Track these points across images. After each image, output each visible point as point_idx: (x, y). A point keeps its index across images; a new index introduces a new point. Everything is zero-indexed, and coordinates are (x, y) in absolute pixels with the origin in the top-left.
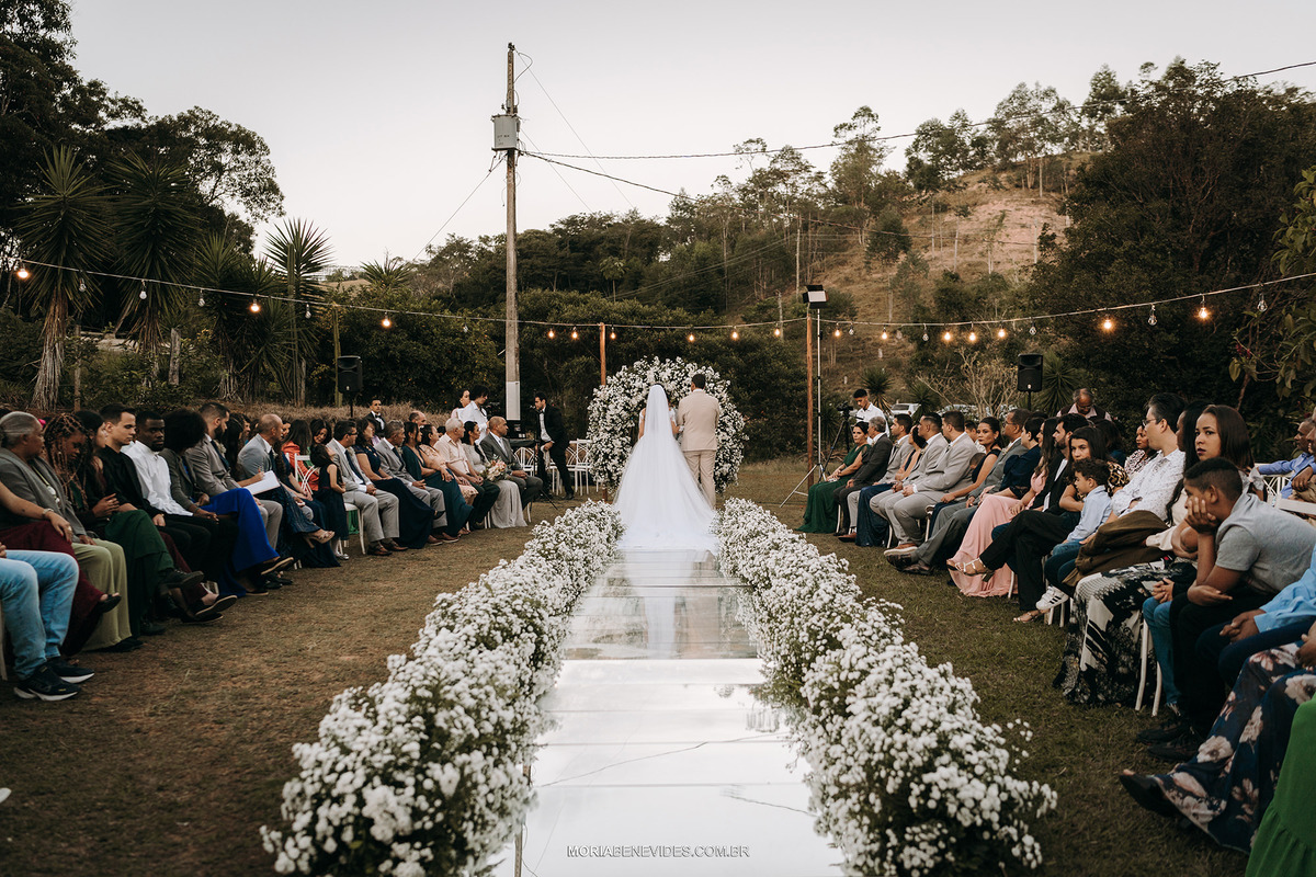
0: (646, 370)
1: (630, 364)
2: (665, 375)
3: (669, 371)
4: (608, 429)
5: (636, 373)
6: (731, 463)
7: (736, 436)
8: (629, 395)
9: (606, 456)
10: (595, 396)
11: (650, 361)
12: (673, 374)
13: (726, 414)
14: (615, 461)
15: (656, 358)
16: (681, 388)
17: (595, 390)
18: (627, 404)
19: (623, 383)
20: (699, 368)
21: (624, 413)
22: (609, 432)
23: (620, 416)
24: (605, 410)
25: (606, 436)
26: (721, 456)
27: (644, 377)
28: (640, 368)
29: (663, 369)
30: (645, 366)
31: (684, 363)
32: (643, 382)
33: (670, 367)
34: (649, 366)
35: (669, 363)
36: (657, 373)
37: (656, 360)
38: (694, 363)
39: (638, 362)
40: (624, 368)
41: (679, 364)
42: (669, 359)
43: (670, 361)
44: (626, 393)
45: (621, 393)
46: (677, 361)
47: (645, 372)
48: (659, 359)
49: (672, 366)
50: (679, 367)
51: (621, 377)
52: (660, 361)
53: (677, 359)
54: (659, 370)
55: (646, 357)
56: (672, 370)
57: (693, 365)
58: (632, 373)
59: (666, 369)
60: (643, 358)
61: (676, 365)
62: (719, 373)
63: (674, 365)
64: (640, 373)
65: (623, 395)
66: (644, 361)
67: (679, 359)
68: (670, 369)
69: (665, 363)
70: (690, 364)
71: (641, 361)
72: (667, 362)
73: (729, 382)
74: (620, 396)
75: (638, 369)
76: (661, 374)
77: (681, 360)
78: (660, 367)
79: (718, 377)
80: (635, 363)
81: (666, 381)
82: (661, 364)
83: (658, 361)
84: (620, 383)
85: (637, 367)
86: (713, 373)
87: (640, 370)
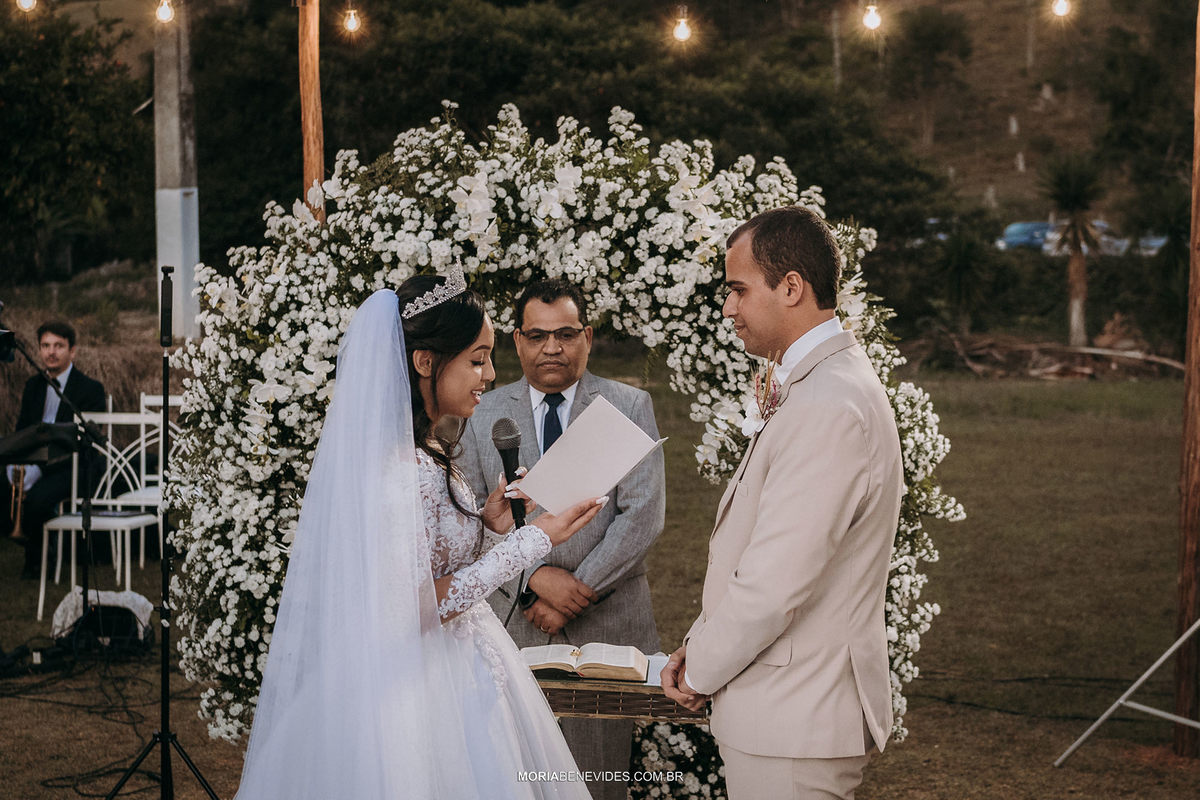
0: (453, 171)
2: (548, 202)
3: (569, 178)
4: (258, 474)
5: (406, 185)
11: (477, 126)
12: (590, 192)
15: (511, 112)
16: (633, 264)
19: (342, 237)
20: (723, 162)
22: (263, 488)
24: (248, 373)
27: (445, 210)
28: (426, 162)
29: (542, 168)
30: (452, 154)
31: (645, 141)
32: (439, 234)
33: (577, 161)
34: (469, 150)
35: (574, 137)
36: (511, 187)
37: (506, 123)
38: (697, 142)
39: (412, 131)
40: (348, 161)
41: (620, 142)
42: (570, 118)
43: (580, 127)
44: (349, 288)
45: (323, 288)
46: (611, 129)
47: (449, 184)
48: (521, 118)
49: (584, 153)
50: (622, 161)
51: (331, 206)
52: (526, 129)
53: (611, 120)
54: (519, 173)
55: (455, 105)
56: (585, 174)
57: (694, 149)
58: (384, 189)
59: (557, 166)
60: (440, 111)
61: (604, 146)
62: (819, 189)
63: (595, 149)
64: (423, 190)
65: (333, 299)
66: (447, 127)
67: (621, 118)
68: (578, 170)
69: (552, 139)
70: (678, 143)
71: (432, 128)
72: (561, 131)
73: (874, 232)
74: (320, 306)
75: (413, 169)
76: (530, 195)
77: (631, 123)
78: (524, 159)
79: (818, 209)
80: (401, 136)
81: (555, 231)
82: (532, 142)
83: (514, 129)
84: (325, 235)
85: (411, 155)
86: (794, 188)
87: (423, 169)
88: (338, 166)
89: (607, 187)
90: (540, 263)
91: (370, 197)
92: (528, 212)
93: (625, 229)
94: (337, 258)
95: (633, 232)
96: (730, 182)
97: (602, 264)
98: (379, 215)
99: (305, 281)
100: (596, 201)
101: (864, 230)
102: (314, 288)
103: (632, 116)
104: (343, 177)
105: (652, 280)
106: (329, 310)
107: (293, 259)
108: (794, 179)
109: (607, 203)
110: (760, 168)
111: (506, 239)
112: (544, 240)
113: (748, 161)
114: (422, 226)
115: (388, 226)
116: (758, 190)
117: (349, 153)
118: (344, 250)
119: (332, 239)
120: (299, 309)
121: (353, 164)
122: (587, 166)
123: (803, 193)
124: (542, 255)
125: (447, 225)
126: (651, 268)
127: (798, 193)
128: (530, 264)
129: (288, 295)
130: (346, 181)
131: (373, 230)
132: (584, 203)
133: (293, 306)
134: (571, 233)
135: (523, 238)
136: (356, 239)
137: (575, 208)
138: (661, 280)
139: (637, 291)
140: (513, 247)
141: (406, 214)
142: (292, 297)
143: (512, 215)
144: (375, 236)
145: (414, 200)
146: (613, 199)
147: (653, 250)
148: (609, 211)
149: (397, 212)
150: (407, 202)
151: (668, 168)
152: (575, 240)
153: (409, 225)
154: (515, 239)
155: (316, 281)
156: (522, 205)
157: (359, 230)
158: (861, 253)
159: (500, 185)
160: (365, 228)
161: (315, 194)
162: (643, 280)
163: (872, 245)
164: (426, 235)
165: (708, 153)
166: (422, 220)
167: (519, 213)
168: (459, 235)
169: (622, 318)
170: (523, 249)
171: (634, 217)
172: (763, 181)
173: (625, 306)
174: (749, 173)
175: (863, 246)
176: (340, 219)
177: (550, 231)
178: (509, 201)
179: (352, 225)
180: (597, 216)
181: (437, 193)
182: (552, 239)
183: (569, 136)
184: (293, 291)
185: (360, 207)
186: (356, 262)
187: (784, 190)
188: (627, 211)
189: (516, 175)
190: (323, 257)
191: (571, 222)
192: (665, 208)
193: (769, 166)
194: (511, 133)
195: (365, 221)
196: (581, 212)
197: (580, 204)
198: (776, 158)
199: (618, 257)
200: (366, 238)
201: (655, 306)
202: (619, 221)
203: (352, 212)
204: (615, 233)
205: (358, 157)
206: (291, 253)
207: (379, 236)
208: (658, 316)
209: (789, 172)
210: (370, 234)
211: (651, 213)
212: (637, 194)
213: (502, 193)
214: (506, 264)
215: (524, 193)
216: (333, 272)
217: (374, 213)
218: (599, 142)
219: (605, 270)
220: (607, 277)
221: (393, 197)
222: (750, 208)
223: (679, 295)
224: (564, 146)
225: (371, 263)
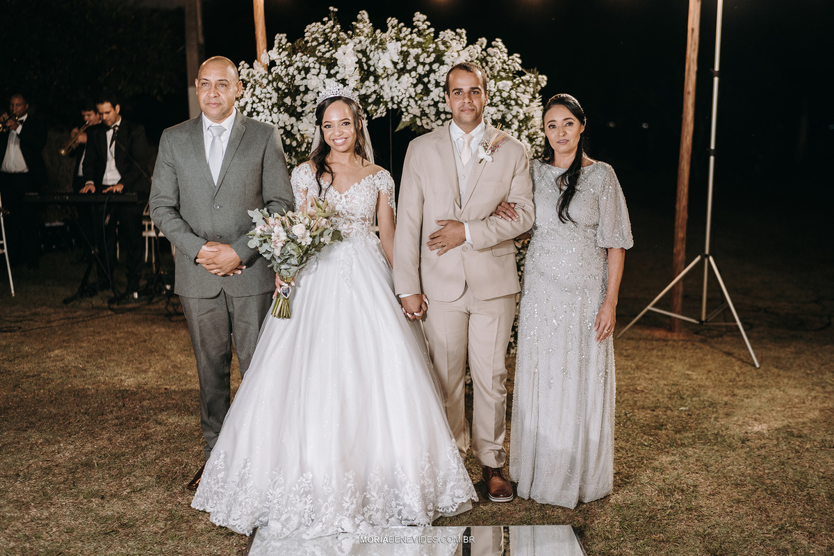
0: (335, 45)
1: (295, 34)
2: (384, 60)
3: (394, 48)
5: (311, 52)
8: (292, 112)
11: (347, 24)
12: (405, 55)
15: (364, 15)
16: (427, 91)
19: (279, 78)
20: (471, 41)
27: (331, 63)
28: (321, 40)
29: (380, 44)
30: (334, 36)
31: (432, 30)
32: (329, 76)
33: (398, 40)
34: (343, 35)
35: (396, 28)
36: (364, 52)
37: (361, 21)
38: (458, 30)
39: (314, 24)
40: (281, 40)
41: (419, 31)
42: (394, 19)
43: (399, 23)
44: (284, 104)
45: (270, 104)
46: (414, 24)
47: (334, 51)
48: (369, 18)
49: (402, 35)
50: (421, 40)
51: (273, 63)
52: (371, 24)
53: (414, 19)
54: (368, 45)
55: (336, 10)
56: (402, 46)
57: (457, 34)
58: (300, 54)
59: (387, 43)
60: (327, 13)
61: (411, 33)
62: (518, 55)
63: (407, 33)
64: (320, 54)
65: (275, 109)
66: (331, 23)
67: (419, 18)
68: (399, 44)
69: (384, 30)
70: (449, 31)
71: (324, 23)
72: (389, 25)
73: (545, 78)
74: (269, 113)
75: (315, 43)
76: (374, 56)
77: (425, 21)
78: (371, 39)
79: (518, 65)
80: (308, 27)
81: (388, 75)
82: (374, 32)
83: (365, 24)
84: (270, 78)
85: (313, 36)
86: (506, 55)
87: (319, 44)
88: (276, 42)
90: (380, 92)
91: (293, 58)
92: (374, 66)
93: (423, 73)
94: (277, 89)
95: (427, 75)
96: (476, 50)
97: (412, 90)
98: (298, 67)
99: (260, 100)
100: (408, 59)
101: (540, 76)
102: (265, 104)
103: (425, 17)
104: (279, 48)
105: (437, 99)
106: (274, 115)
107: (254, 91)
108: (506, 50)
109: (414, 60)
110: (489, 45)
111: (363, 80)
112: (383, 79)
113: (484, 41)
114: (320, 72)
115: (303, 72)
116: (488, 55)
117: (281, 35)
118: (280, 85)
119: (274, 80)
120: (258, 115)
121: (284, 41)
122: (404, 42)
123: (510, 57)
124: (381, 87)
125: (333, 72)
126: (436, 93)
127: (508, 56)
128: (375, 92)
129: (252, 108)
130: (281, 50)
131: (295, 74)
132: (402, 61)
133: (255, 114)
134: (396, 75)
135: (372, 78)
136: (286, 79)
137: (397, 63)
138: (441, 100)
139: (429, 106)
140: (367, 83)
141: (312, 65)
142: (255, 109)
143: (366, 68)
144: (296, 77)
145: (316, 59)
146: (417, 58)
147: (437, 84)
148: (415, 65)
149: (307, 65)
150: (312, 59)
151: (444, 43)
152: (398, 79)
153: (313, 71)
154: (367, 79)
155: (266, 100)
156: (371, 63)
157: (288, 75)
158: (539, 88)
159: (358, 52)
160: (291, 74)
161: (264, 57)
162: (433, 100)
163: (544, 84)
164: (322, 76)
165: (464, 36)
166: (320, 69)
167: (369, 66)
168: (339, 77)
169: (421, 120)
170: (372, 84)
171: (427, 68)
172: (490, 50)
173: (424, 114)
174: (484, 47)
175: (540, 85)
176: (277, 70)
177: (385, 75)
178: (364, 60)
179: (284, 72)
180: (408, 67)
181: (328, 55)
182: (386, 79)
183: (393, 28)
184: (255, 106)
185: (288, 63)
186: (286, 91)
187: (501, 56)
188: (424, 64)
189: (367, 47)
190: (269, 88)
191: (396, 71)
192: (442, 63)
193: (493, 43)
194: (364, 27)
195: (291, 70)
196: (400, 66)
197: (400, 61)
198: (497, 39)
199: (420, 87)
200: (291, 79)
201: (438, 114)
202: (420, 70)
203: (284, 66)
204: (418, 76)
205: (286, 37)
206: (253, 87)
207: (298, 77)
208: (439, 118)
209: (503, 46)
210: (293, 76)
211: (435, 66)
212: (428, 57)
213: (360, 55)
214: (363, 92)
215: (371, 56)
216: (275, 95)
217: (295, 66)
218: (409, 30)
219: (413, 95)
220: (414, 98)
221: (305, 58)
222: (484, 64)
224: (391, 32)
225: (294, 91)
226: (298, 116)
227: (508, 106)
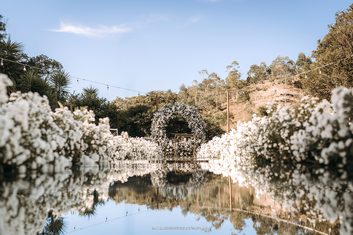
0: (172, 106)
4: (158, 127)
6: (201, 139)
7: (203, 130)
8: (165, 115)
9: (157, 136)
10: (154, 116)
13: (200, 122)
14: (160, 138)
16: (184, 112)
17: (154, 114)
18: (165, 118)
21: (164, 121)
23: (162, 122)
24: (157, 120)
25: (158, 129)
26: (198, 137)
27: (171, 109)
36: (175, 107)
89: (182, 107)
94: (164, 112)
126: (185, 113)
135: (176, 111)
146: (183, 108)
147: (185, 112)
152: (180, 111)
182: (178, 111)
223: (187, 114)
225: (166, 113)
226: (166, 116)
227: (195, 114)
